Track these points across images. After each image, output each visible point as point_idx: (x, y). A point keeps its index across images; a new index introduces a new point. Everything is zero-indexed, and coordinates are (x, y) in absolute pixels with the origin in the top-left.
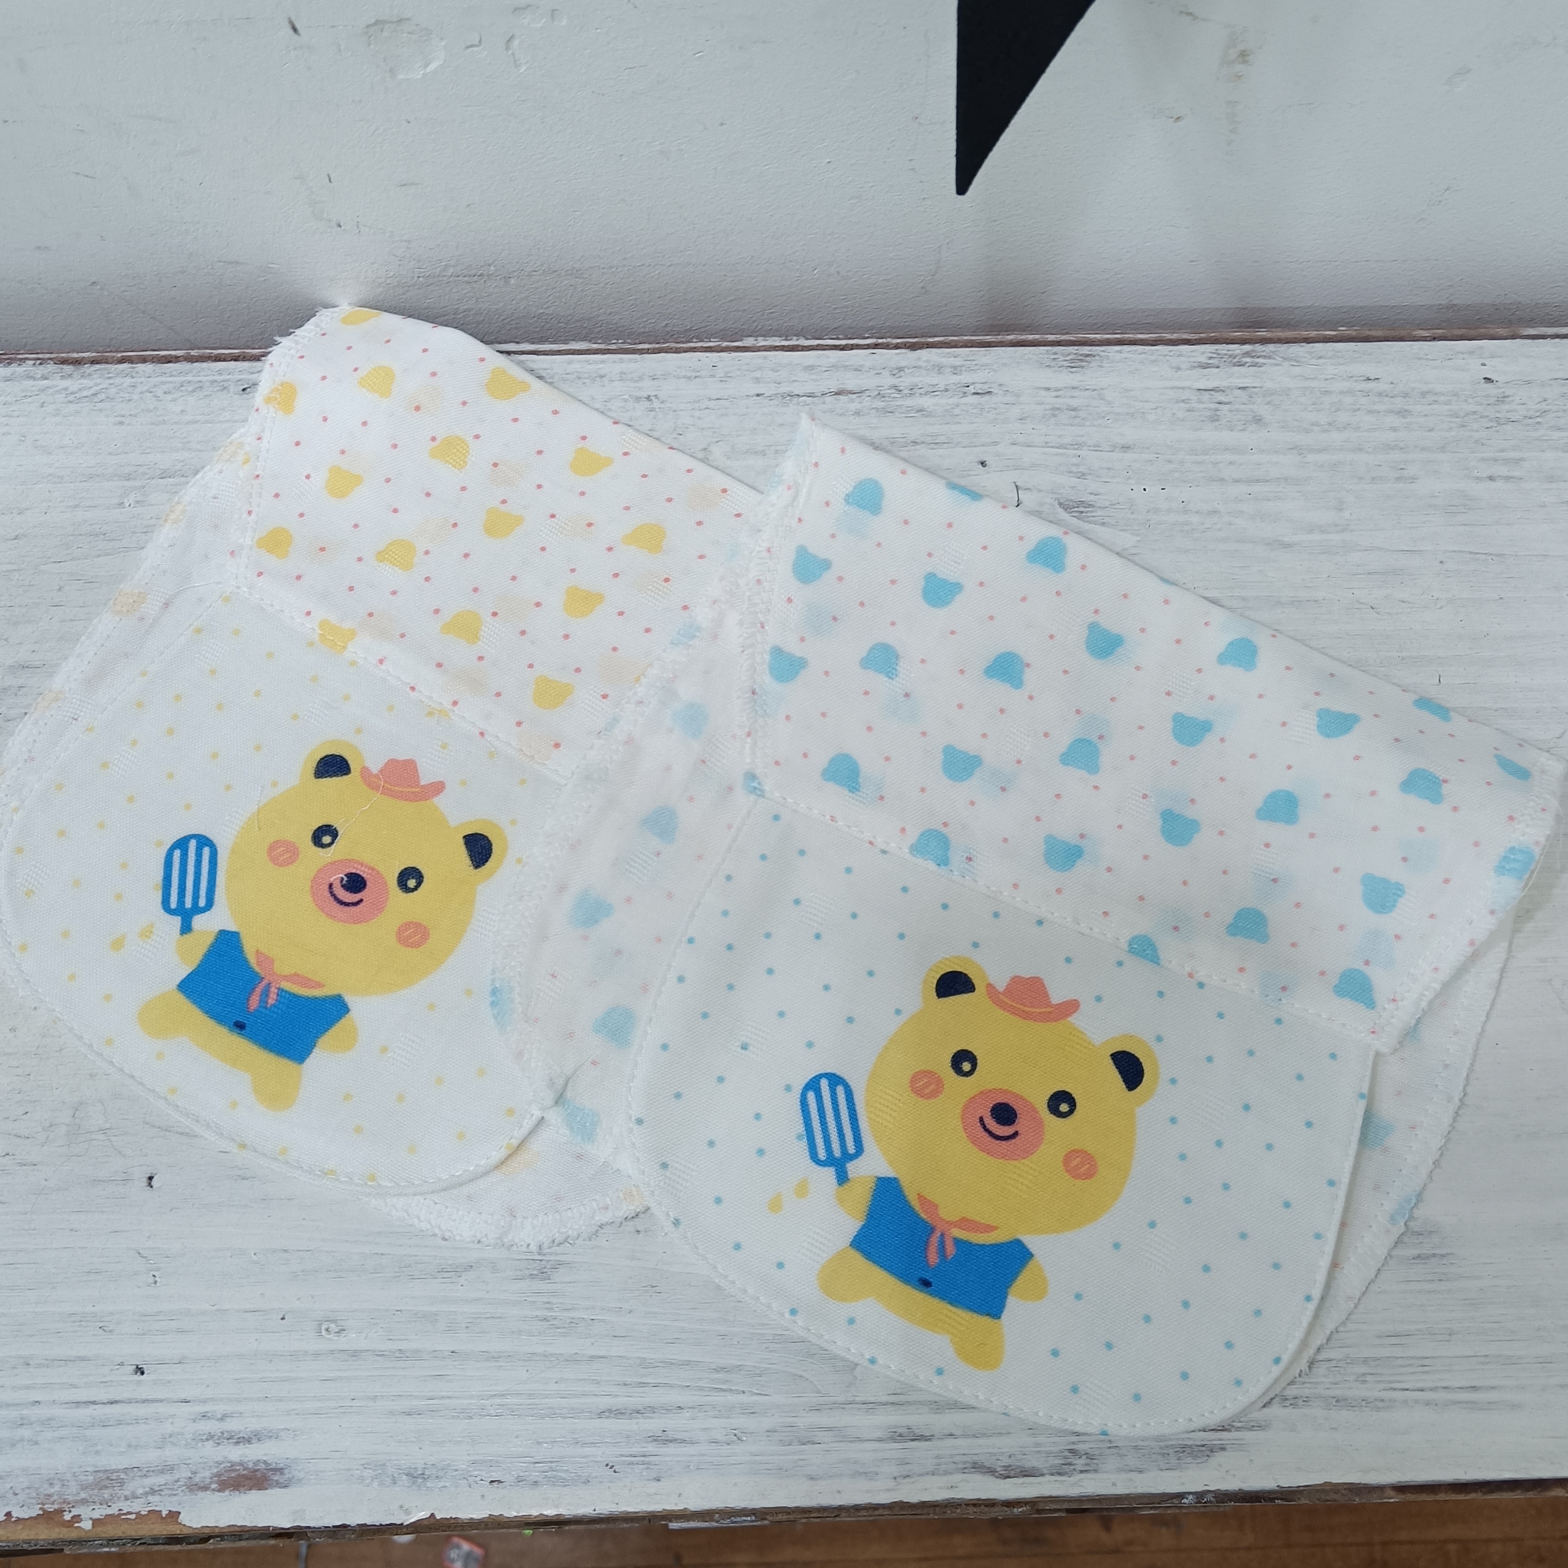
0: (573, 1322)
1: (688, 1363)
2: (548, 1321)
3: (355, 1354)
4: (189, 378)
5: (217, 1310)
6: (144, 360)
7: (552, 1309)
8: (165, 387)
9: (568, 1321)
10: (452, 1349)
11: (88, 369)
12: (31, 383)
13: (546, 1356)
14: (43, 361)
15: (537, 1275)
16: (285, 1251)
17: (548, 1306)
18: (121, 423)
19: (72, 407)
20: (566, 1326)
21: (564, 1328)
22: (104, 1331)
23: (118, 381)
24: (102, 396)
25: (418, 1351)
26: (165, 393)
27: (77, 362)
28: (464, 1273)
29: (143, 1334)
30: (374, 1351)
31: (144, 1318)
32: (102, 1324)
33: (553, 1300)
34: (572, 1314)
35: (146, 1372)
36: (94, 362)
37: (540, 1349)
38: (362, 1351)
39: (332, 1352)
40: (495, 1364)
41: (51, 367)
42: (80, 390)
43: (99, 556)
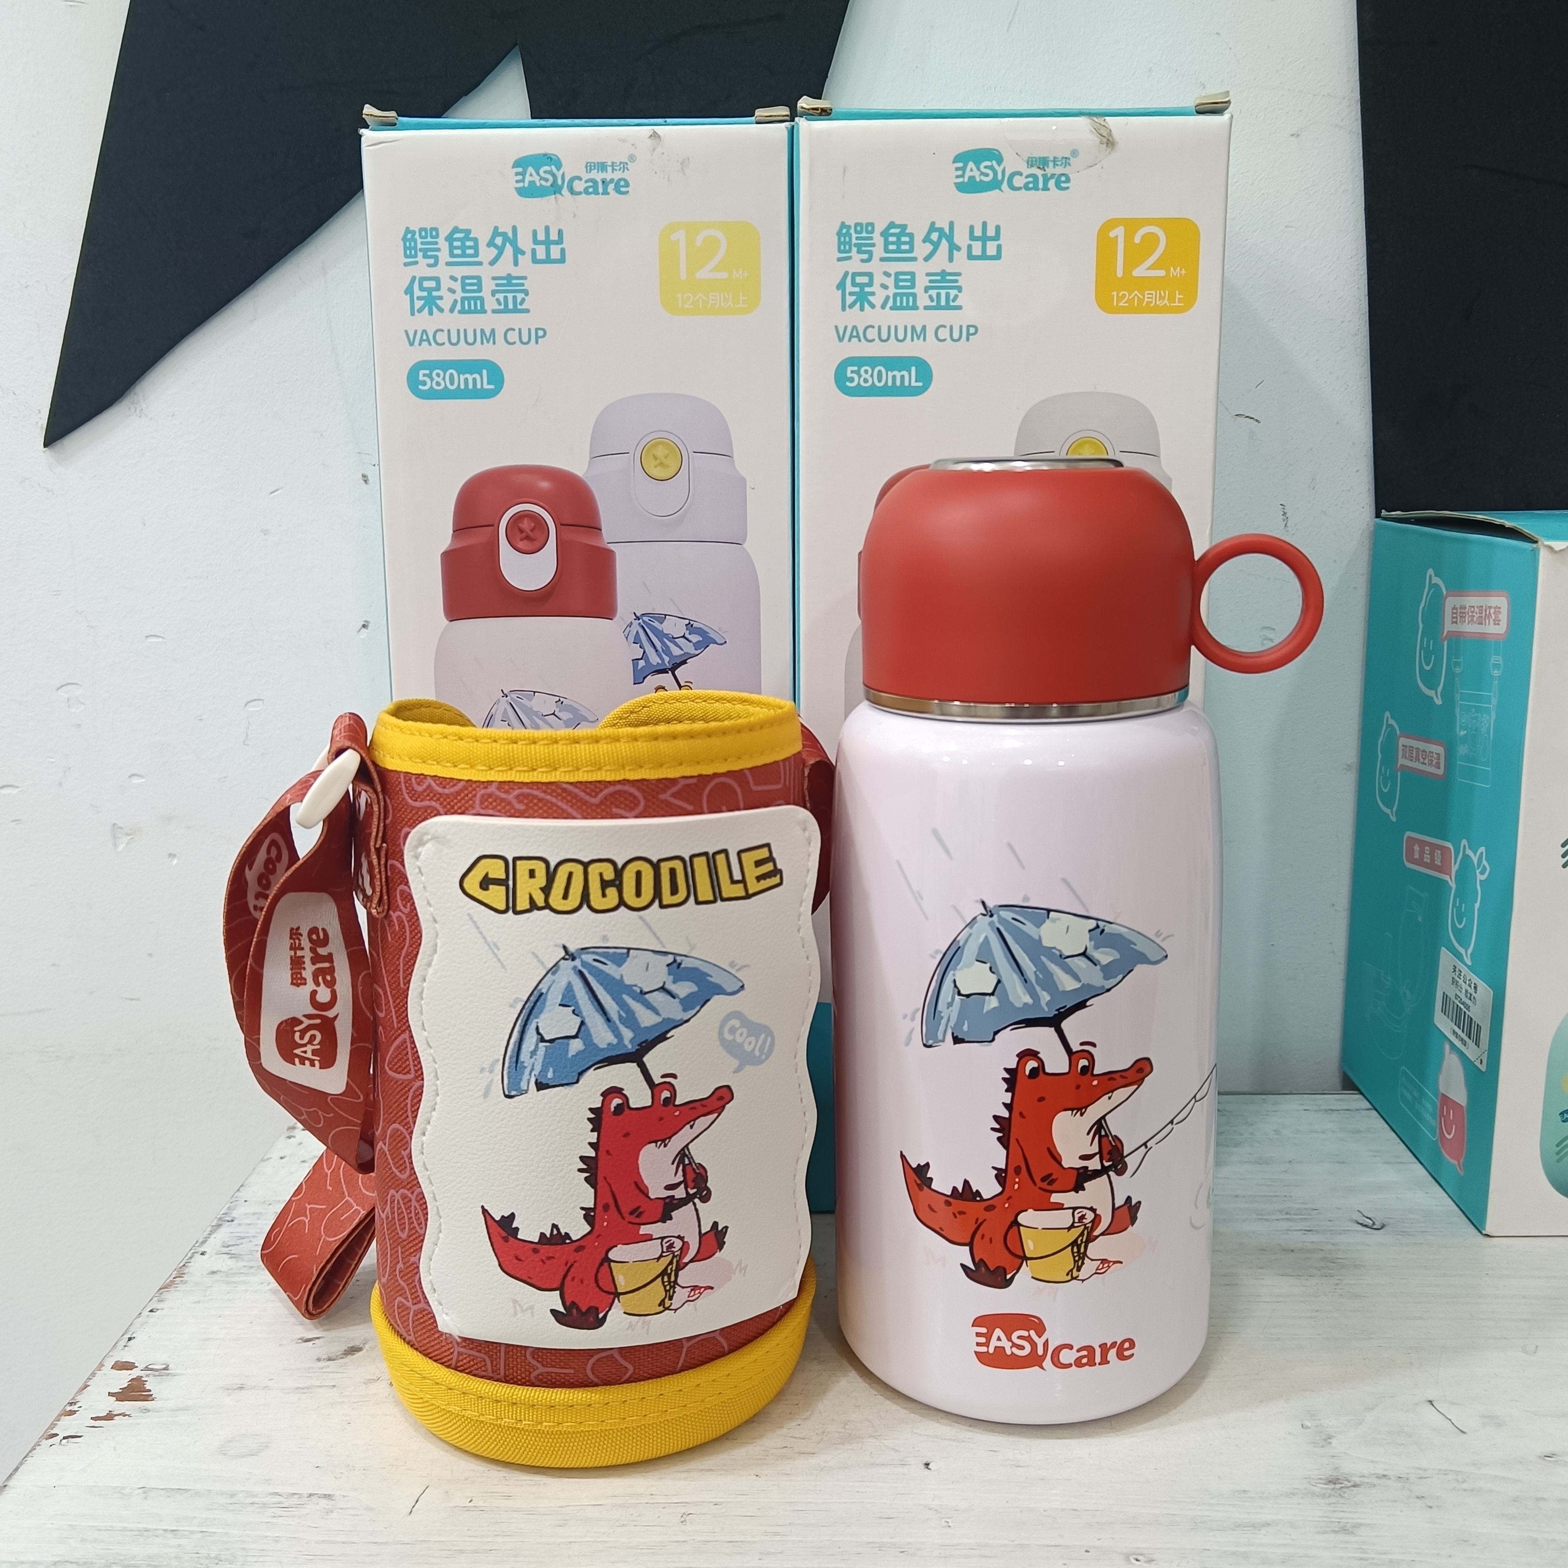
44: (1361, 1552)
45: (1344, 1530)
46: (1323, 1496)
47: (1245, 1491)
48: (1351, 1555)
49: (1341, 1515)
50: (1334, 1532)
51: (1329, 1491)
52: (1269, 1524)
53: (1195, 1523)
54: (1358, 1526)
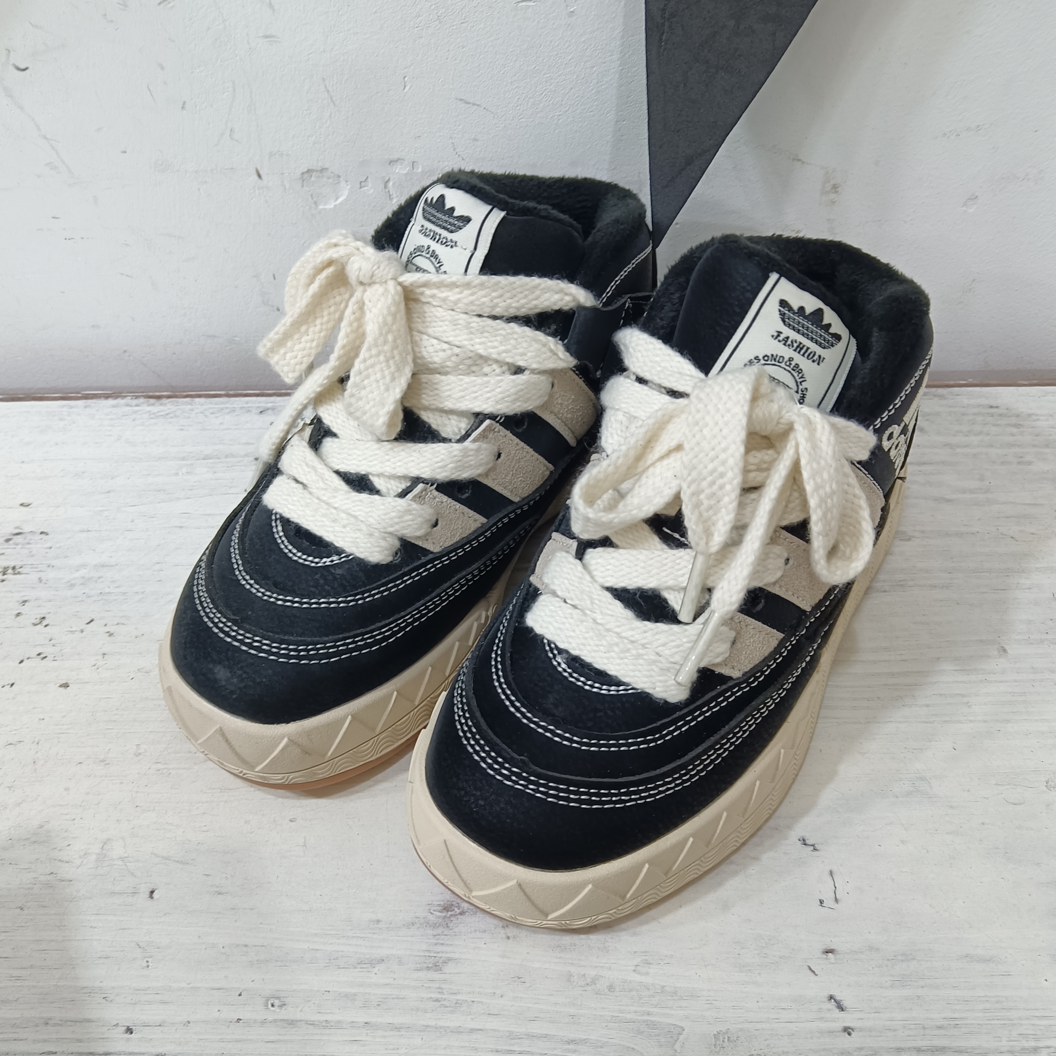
0: (458, 1003)
1: (546, 1036)
2: (439, 1001)
3: (292, 1023)
4: (227, 405)
5: (192, 988)
6: (200, 396)
7: (442, 992)
8: (211, 411)
9: (455, 1002)
10: (366, 1021)
11: (164, 401)
12: (129, 408)
13: (436, 1028)
14: (137, 397)
15: (432, 967)
16: (246, 946)
17: (440, 990)
18: (182, 430)
19: (153, 421)
20: (453, 1005)
21: (450, 1007)
22: (106, 1000)
23: (182, 407)
24: (171, 415)
25: (339, 1022)
26: (212, 414)
27: (159, 398)
28: (377, 965)
29: (135, 1004)
30: (307, 1021)
31: (137, 992)
32: (105, 996)
33: (443, 986)
34: (459, 997)
35: (134, 1032)
36: (169, 397)
37: (432, 1023)
38: (297, 1021)
39: (275, 1021)
40: (398, 1033)
41: (142, 400)
42: (159, 412)
43: (159, 502)
44: (439, 992)
45: (436, 967)
46: (435, 926)
47: (378, 921)
48: (430, 996)
49: (440, 948)
50: (428, 968)
51: (440, 920)
52: (383, 960)
53: (330, 960)
54: (447, 961)
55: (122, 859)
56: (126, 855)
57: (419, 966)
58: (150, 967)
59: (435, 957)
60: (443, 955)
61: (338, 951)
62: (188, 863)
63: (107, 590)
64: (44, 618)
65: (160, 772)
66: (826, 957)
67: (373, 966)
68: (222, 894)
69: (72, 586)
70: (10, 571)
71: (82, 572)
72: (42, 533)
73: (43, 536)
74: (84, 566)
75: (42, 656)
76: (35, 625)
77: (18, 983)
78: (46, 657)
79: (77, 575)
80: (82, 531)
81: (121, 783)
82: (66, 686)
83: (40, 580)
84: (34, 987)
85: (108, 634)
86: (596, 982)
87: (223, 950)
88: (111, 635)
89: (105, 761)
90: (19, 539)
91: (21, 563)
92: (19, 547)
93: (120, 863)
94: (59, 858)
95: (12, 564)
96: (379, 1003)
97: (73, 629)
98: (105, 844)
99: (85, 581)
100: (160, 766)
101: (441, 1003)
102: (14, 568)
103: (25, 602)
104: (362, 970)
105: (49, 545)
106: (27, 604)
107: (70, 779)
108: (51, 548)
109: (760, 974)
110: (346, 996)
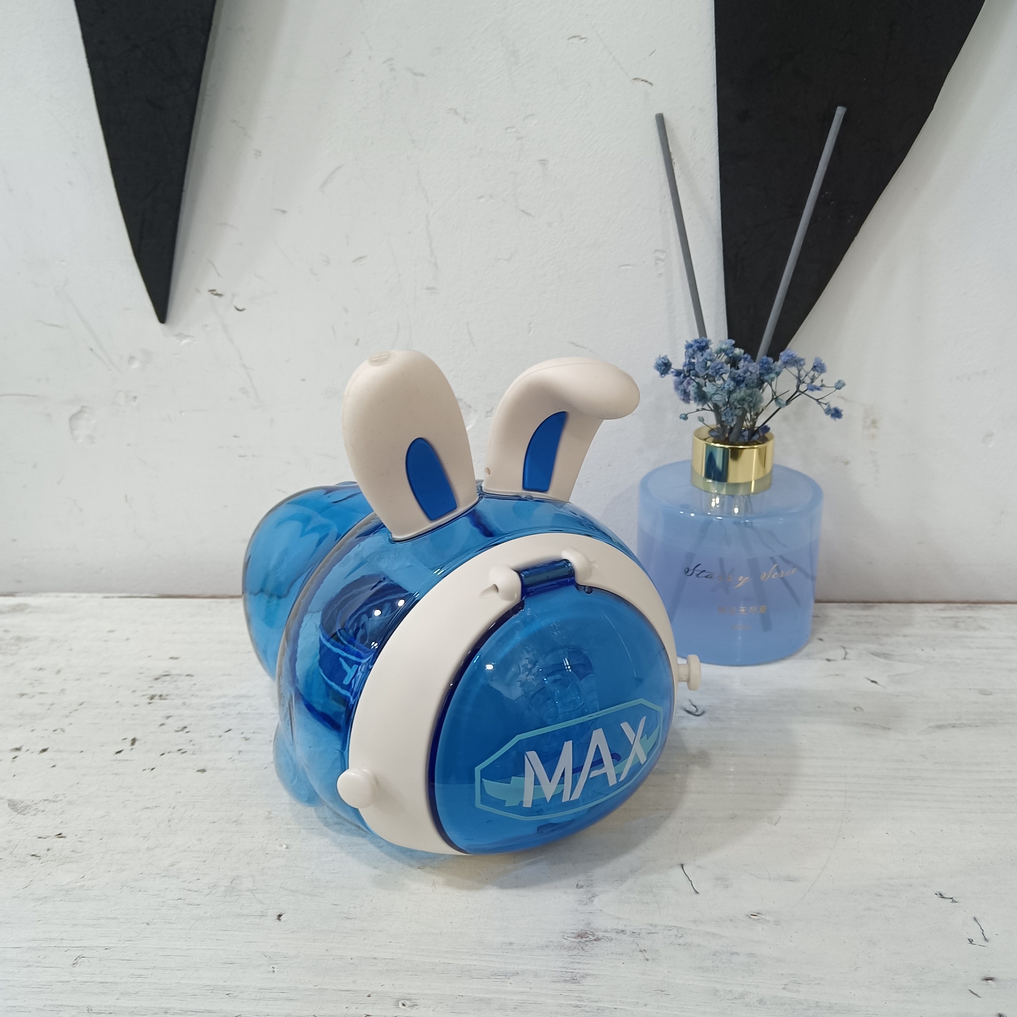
0: (600, 1009)
2: (580, 1007)
5: (319, 989)
7: (582, 1000)
9: (596, 1008)
15: (569, 980)
16: (375, 958)
17: (579, 998)
20: (594, 1011)
21: (592, 1012)
22: (230, 996)
28: (511, 977)
29: (259, 1000)
31: (262, 991)
32: (228, 992)
33: (583, 995)
55: (251, 891)
56: (255, 888)
57: (555, 978)
58: (275, 972)
59: (572, 972)
60: (580, 971)
61: (470, 965)
62: (316, 896)
63: (245, 711)
64: (185, 727)
65: (291, 830)
66: (986, 983)
67: (507, 977)
68: (350, 919)
69: (213, 708)
70: (157, 697)
71: (223, 700)
72: (188, 675)
73: (188, 678)
74: (225, 696)
75: (182, 751)
76: (177, 731)
77: (139, 980)
78: (186, 752)
79: (219, 701)
80: (224, 675)
81: (252, 837)
82: (203, 771)
83: (184, 704)
84: (155, 983)
85: (245, 739)
86: (745, 996)
87: (351, 961)
88: (247, 739)
89: (237, 821)
90: (167, 678)
91: (168, 693)
92: (167, 683)
93: (248, 893)
94: (188, 889)
95: (160, 693)
96: (516, 1007)
97: (213, 735)
98: (234, 879)
99: (224, 706)
100: (289, 826)
101: (581, 1009)
102: (161, 696)
103: (168, 717)
104: (496, 980)
105: (193, 682)
106: (170, 718)
107: (203, 833)
108: (195, 684)
109: (918, 995)
110: (481, 1000)
